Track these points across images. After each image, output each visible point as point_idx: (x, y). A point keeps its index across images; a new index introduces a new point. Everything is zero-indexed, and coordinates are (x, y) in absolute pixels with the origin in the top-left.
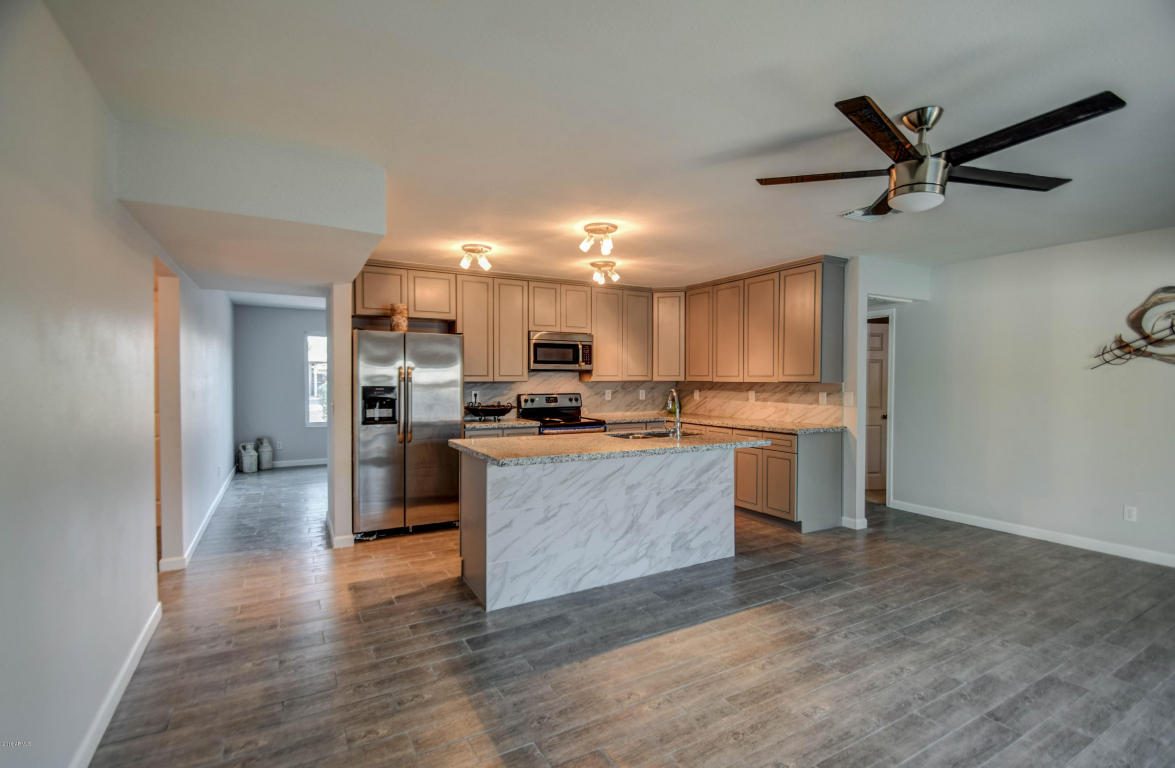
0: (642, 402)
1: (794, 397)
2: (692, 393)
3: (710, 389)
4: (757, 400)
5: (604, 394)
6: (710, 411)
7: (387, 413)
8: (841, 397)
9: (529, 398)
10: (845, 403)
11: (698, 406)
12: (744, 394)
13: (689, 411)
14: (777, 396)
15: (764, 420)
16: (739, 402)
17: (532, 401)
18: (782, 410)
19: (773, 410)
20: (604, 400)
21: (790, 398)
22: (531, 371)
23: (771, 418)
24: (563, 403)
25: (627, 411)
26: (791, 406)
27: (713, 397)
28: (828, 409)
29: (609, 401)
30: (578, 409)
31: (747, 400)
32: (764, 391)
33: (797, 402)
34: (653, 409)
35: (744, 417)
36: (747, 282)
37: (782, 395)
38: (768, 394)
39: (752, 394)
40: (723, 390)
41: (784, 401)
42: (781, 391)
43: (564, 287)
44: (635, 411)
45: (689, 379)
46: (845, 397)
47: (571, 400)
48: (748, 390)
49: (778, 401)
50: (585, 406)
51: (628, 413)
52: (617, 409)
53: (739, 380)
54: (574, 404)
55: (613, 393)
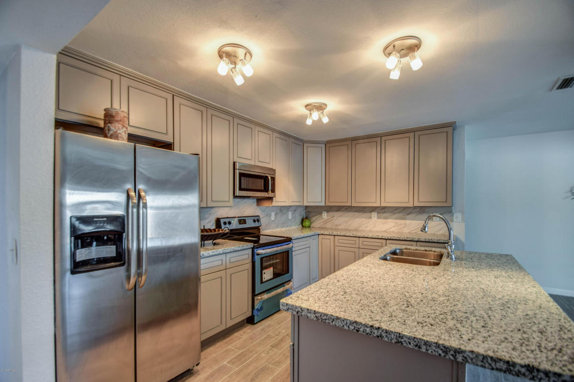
0: (289, 220)
1: (411, 216)
2: (321, 213)
3: (337, 211)
4: (378, 218)
5: (271, 216)
6: (337, 225)
7: (109, 251)
8: (452, 215)
9: (227, 220)
10: (455, 220)
11: (326, 222)
12: (368, 214)
13: (318, 226)
14: (396, 215)
15: (385, 231)
16: (364, 219)
17: (230, 223)
18: (401, 225)
19: (393, 224)
20: (271, 219)
21: (407, 217)
22: (235, 197)
23: (391, 230)
24: (250, 224)
25: (283, 227)
26: (408, 222)
27: (340, 216)
28: (440, 224)
29: (273, 221)
30: (258, 228)
31: (371, 218)
32: (384, 213)
33: (413, 220)
34: (295, 226)
35: (368, 229)
36: (383, 138)
37: (401, 215)
38: (390, 214)
39: (374, 215)
40: (349, 211)
41: (402, 219)
42: (399, 212)
43: (258, 128)
44: (287, 226)
45: (328, 204)
46: (455, 215)
47: (254, 221)
48: (371, 212)
49: (396, 219)
50: (263, 225)
51: (283, 229)
52: (277, 227)
53: (377, 205)
54: (256, 224)
55: (276, 215)
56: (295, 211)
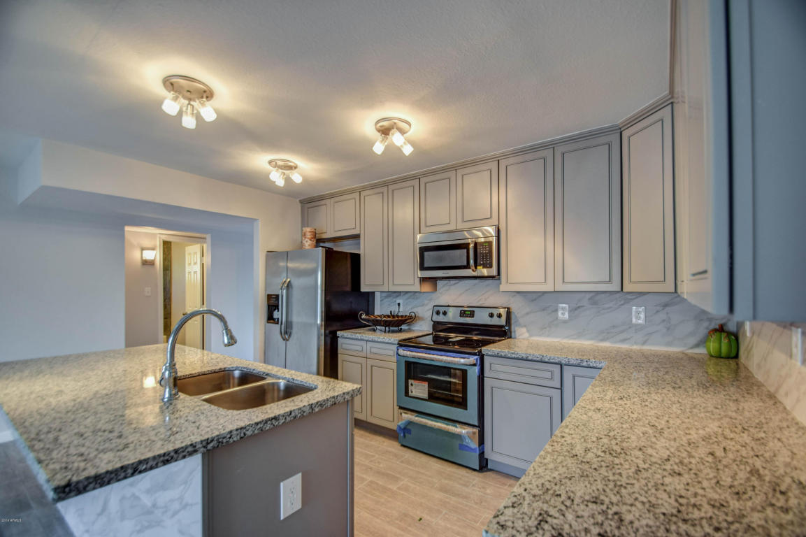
0: (639, 328)
5: (556, 310)
9: (442, 310)
17: (445, 313)
20: (557, 318)
22: (422, 279)
25: (602, 340)
29: (565, 322)
34: (669, 344)
44: (623, 341)
47: (491, 315)
50: (520, 325)
51: (606, 344)
52: (580, 335)
54: (494, 321)
55: (572, 310)
56: (666, 305)
